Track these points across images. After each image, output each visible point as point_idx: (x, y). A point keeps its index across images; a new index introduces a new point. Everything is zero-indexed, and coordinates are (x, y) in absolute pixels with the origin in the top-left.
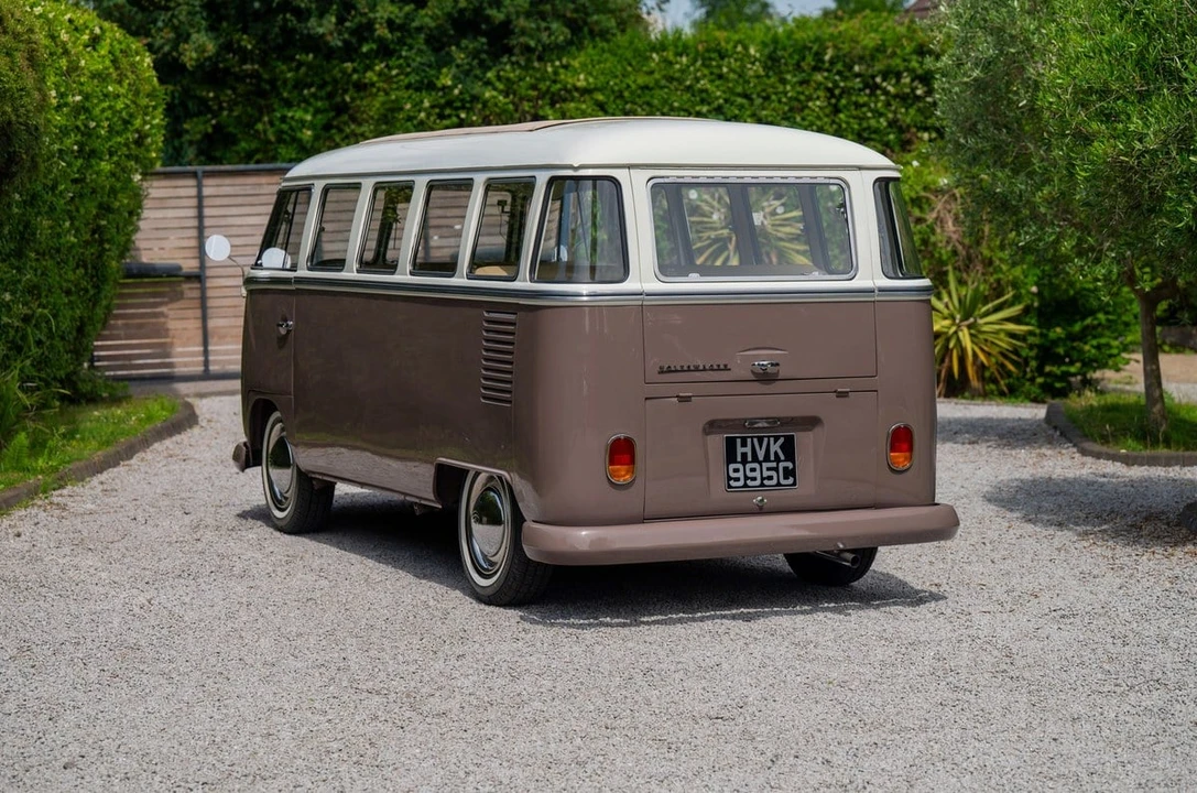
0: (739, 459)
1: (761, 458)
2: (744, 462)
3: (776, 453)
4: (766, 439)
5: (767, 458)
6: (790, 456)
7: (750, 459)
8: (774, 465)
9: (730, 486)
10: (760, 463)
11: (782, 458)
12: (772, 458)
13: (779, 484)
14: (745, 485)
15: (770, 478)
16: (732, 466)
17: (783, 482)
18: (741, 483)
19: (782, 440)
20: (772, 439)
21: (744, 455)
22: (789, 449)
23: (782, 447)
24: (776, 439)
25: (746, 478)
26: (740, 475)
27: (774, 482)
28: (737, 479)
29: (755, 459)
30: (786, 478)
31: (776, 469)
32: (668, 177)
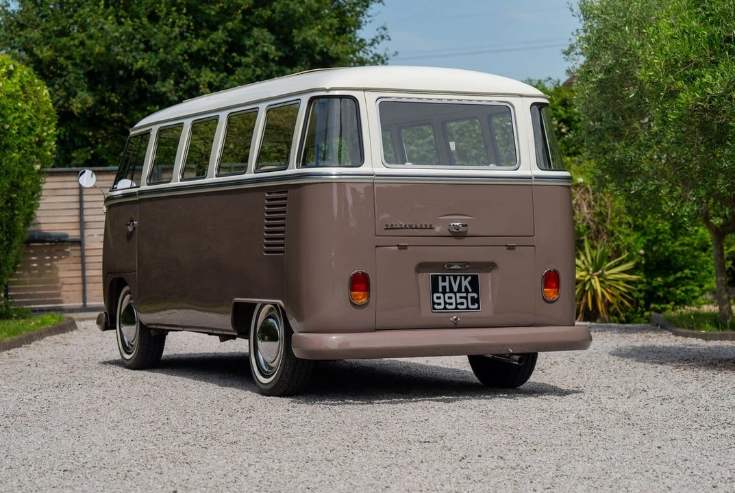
0: (440, 290)
1: (455, 290)
2: (444, 292)
3: (466, 287)
4: (459, 277)
5: (460, 290)
6: (475, 290)
7: (448, 290)
8: (464, 295)
9: (434, 309)
10: (455, 293)
11: (470, 290)
12: (463, 290)
13: (468, 308)
14: (445, 308)
15: (462, 304)
16: (435, 295)
17: (471, 306)
18: (442, 307)
19: (469, 278)
20: (463, 277)
21: (444, 288)
22: (474, 284)
23: (469, 283)
24: (466, 277)
25: (446, 303)
26: (441, 301)
27: (465, 306)
28: (439, 304)
29: (451, 290)
30: (473, 304)
31: (466, 298)
32: (390, 98)
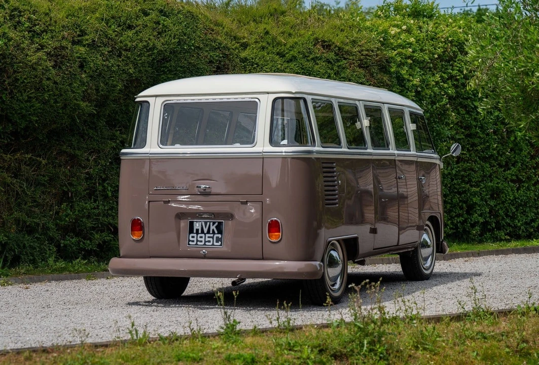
0: (195, 232)
3: (213, 230)
4: (208, 223)
5: (208, 232)
6: (220, 232)
7: (200, 232)
8: (212, 235)
9: (189, 244)
10: (205, 234)
11: (216, 232)
12: (211, 232)
13: (213, 245)
14: (197, 244)
15: (209, 241)
16: (191, 235)
17: (215, 244)
19: (217, 224)
20: (211, 223)
21: (197, 230)
22: (220, 229)
23: (216, 227)
24: (214, 223)
25: (197, 241)
26: (195, 239)
27: (211, 244)
28: (193, 241)
29: (203, 232)
30: (217, 241)
31: (213, 238)
32: (173, 100)
